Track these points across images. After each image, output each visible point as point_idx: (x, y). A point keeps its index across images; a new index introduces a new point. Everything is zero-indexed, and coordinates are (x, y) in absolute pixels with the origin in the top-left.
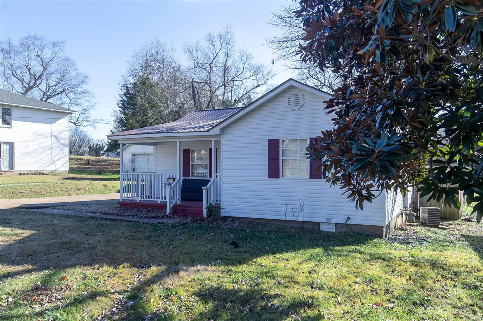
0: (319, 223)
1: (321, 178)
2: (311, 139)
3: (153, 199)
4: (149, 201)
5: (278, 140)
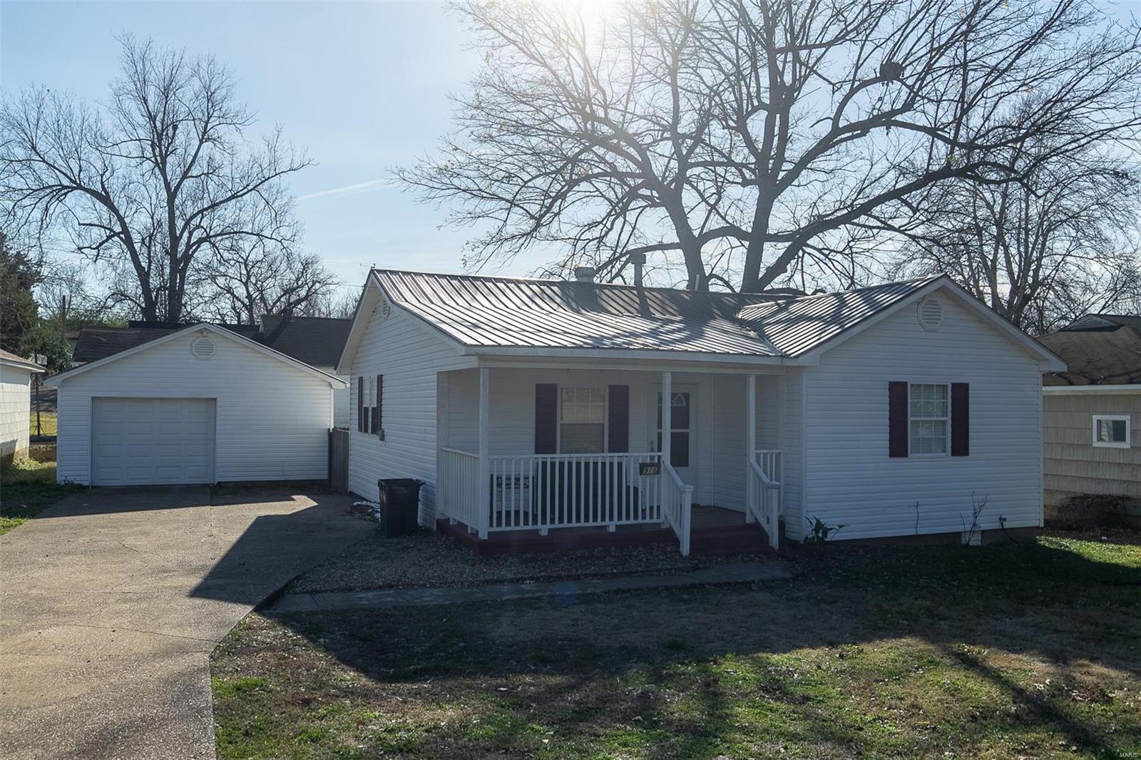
0: (961, 532)
1: (968, 454)
2: (953, 385)
3: (593, 521)
4: (581, 527)
5: (905, 384)
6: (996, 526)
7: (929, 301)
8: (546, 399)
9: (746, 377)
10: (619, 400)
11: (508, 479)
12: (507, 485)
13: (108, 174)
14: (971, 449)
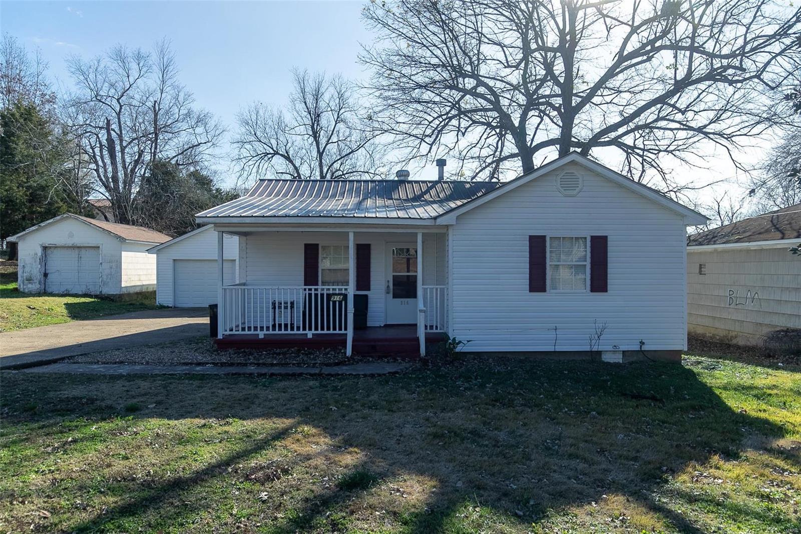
0: (601, 351)
1: (607, 291)
2: (592, 237)
3: (291, 330)
4: (282, 334)
5: (544, 238)
6: (637, 348)
7: (566, 173)
8: (311, 253)
9: (416, 234)
10: (364, 253)
11: (286, 303)
12: (284, 307)
13: (289, 145)
14: (609, 287)
